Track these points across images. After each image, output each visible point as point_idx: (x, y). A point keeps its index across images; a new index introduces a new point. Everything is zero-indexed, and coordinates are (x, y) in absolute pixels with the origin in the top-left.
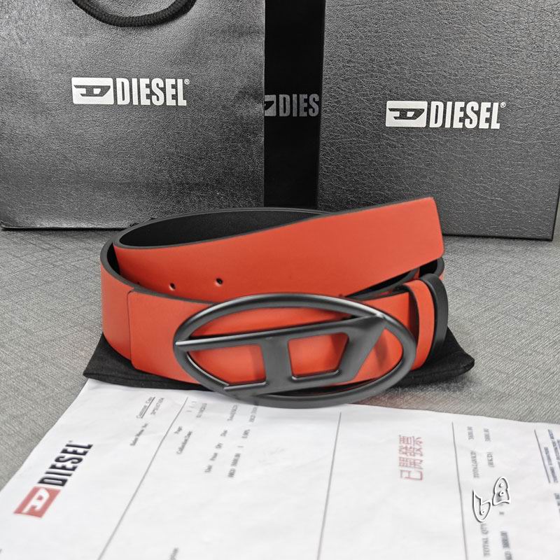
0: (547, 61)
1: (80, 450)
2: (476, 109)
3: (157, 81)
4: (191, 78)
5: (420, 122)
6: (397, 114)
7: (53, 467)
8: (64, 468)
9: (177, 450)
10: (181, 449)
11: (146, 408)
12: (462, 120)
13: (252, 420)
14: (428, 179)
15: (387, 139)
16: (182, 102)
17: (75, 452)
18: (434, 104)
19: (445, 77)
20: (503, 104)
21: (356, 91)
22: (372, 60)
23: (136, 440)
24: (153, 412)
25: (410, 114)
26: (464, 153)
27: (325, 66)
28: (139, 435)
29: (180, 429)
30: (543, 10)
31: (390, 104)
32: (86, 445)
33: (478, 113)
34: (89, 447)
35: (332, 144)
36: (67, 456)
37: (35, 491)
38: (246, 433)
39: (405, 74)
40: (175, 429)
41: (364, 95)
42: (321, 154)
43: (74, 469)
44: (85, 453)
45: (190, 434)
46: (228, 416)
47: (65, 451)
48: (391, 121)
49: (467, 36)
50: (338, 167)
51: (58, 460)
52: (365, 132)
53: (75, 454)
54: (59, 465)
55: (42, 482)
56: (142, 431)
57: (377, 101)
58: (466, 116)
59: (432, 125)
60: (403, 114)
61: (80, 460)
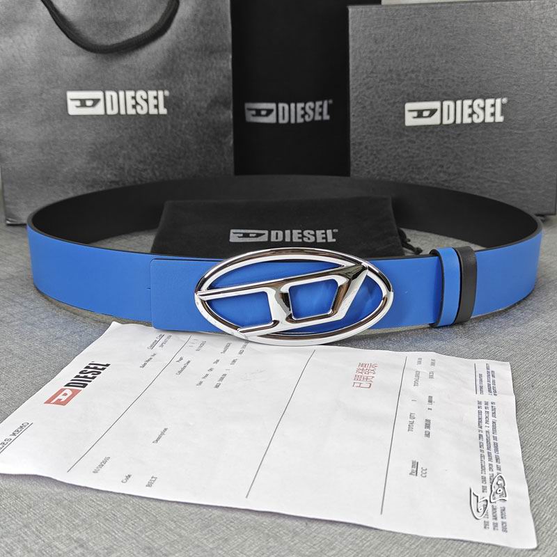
0: (539, 61)
1: (100, 367)
2: (482, 105)
3: (141, 93)
4: (170, 90)
5: (435, 120)
6: (415, 114)
7: (78, 376)
8: (86, 377)
9: (177, 372)
10: (180, 372)
11: (156, 342)
12: (470, 116)
13: (241, 353)
14: (445, 169)
15: (407, 136)
16: (163, 111)
17: (95, 368)
18: (446, 103)
19: (453, 81)
20: (505, 100)
21: (379, 97)
22: (391, 71)
23: (145, 364)
24: (162, 346)
25: (426, 113)
26: (475, 144)
27: (351, 78)
28: (149, 360)
29: (181, 359)
30: (532, 19)
31: (409, 106)
32: (105, 364)
33: (484, 109)
34: (108, 365)
35: (360, 144)
36: (89, 370)
37: (62, 390)
38: (234, 361)
39: (419, 80)
40: (177, 358)
41: (385, 100)
42: (352, 152)
43: (93, 378)
44: (103, 369)
45: (189, 362)
46: (222, 350)
47: (87, 367)
48: (410, 120)
49: (470, 45)
50: (366, 163)
51: (81, 373)
52: (388, 132)
53: (96, 369)
54: (82, 375)
55: (68, 385)
56: (151, 359)
57: (398, 105)
58: (474, 112)
59: (445, 122)
60: (420, 114)
61: (99, 373)
